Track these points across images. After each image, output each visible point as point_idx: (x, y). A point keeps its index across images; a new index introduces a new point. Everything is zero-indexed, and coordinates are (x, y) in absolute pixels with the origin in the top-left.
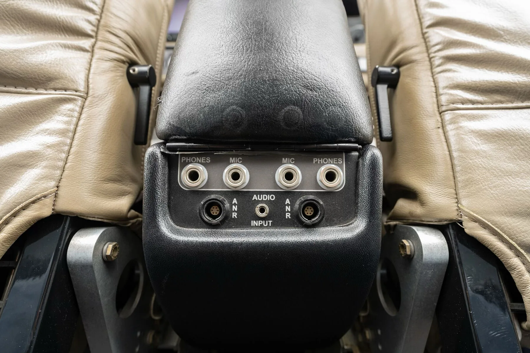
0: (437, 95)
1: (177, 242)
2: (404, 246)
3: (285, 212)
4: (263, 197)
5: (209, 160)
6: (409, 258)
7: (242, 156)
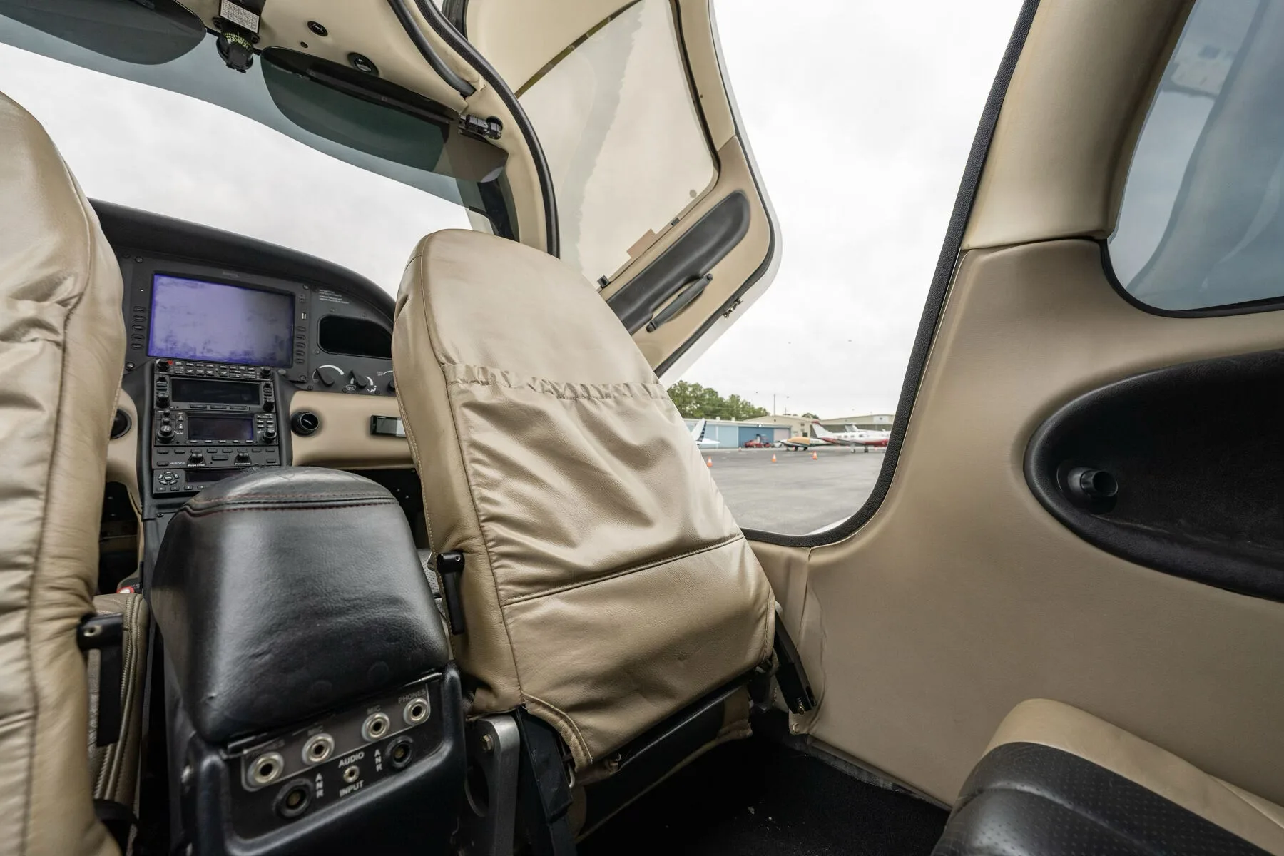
0: (497, 590)
2: (485, 743)
3: (375, 765)
4: (350, 760)
5: (282, 743)
6: (491, 753)
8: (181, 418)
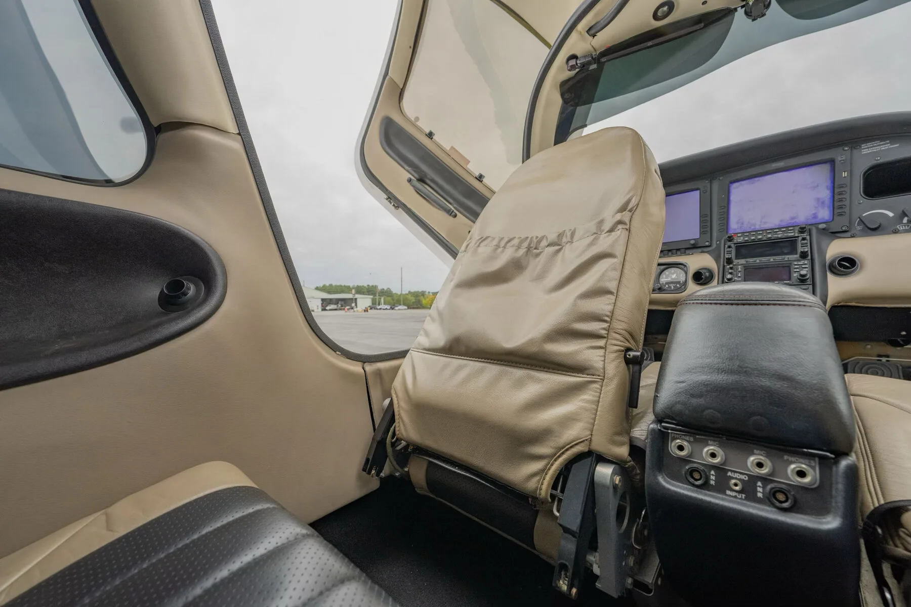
1: (669, 489)
3: (756, 491)
4: (736, 475)
5: (692, 439)
7: (719, 442)
8: (740, 270)
